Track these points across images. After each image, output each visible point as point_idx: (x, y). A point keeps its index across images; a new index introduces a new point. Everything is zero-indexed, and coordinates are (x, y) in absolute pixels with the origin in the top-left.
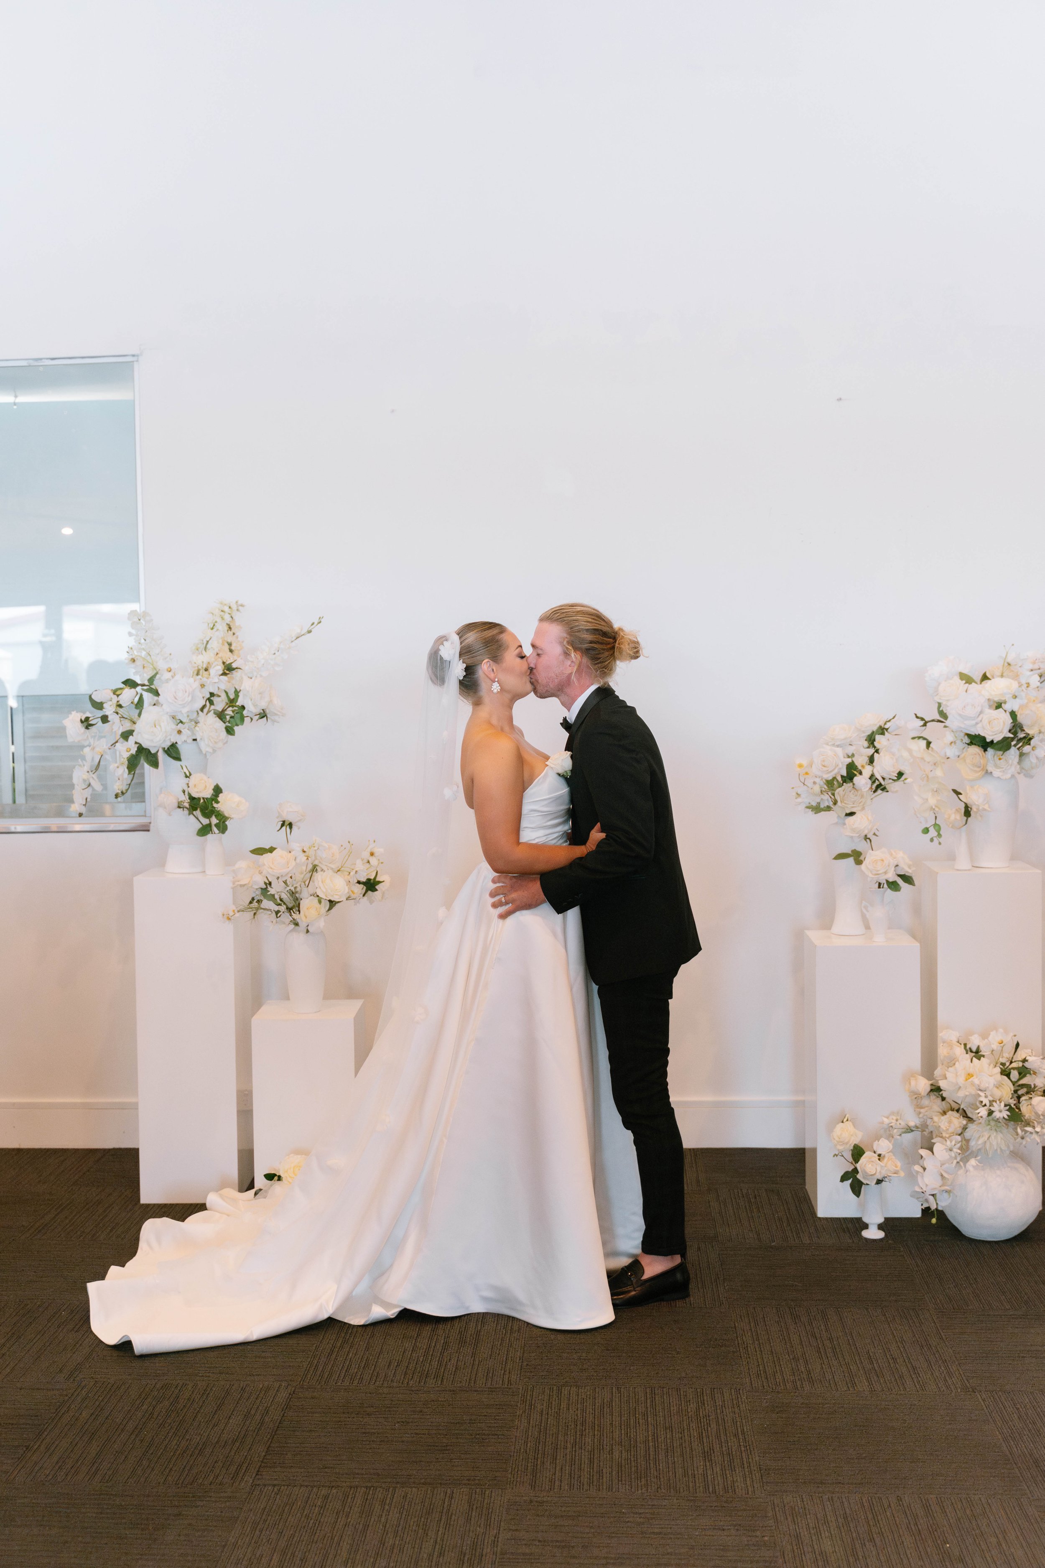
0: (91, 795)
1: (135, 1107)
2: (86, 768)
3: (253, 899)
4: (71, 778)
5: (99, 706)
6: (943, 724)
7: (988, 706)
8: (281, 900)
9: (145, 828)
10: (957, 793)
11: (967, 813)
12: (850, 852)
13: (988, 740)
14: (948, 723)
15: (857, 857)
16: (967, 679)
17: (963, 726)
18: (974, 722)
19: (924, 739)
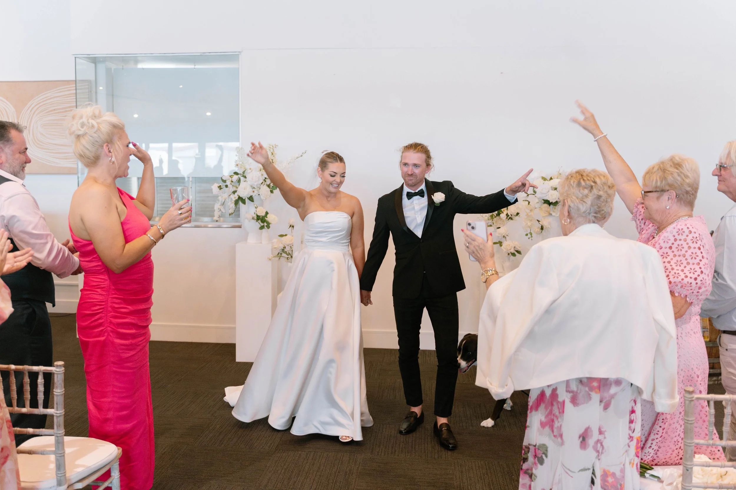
0: (221, 214)
1: (234, 328)
2: (219, 204)
3: (279, 253)
4: (213, 207)
5: (224, 181)
6: (534, 196)
7: (551, 189)
8: (289, 253)
9: (240, 227)
10: (538, 221)
11: (542, 228)
12: (498, 242)
13: (550, 202)
14: (536, 195)
15: (500, 243)
16: (544, 179)
17: (541, 196)
18: (545, 195)
19: (528, 201)
